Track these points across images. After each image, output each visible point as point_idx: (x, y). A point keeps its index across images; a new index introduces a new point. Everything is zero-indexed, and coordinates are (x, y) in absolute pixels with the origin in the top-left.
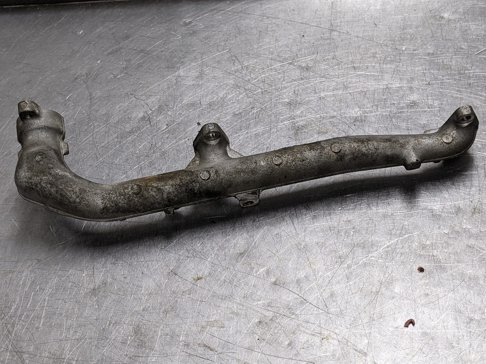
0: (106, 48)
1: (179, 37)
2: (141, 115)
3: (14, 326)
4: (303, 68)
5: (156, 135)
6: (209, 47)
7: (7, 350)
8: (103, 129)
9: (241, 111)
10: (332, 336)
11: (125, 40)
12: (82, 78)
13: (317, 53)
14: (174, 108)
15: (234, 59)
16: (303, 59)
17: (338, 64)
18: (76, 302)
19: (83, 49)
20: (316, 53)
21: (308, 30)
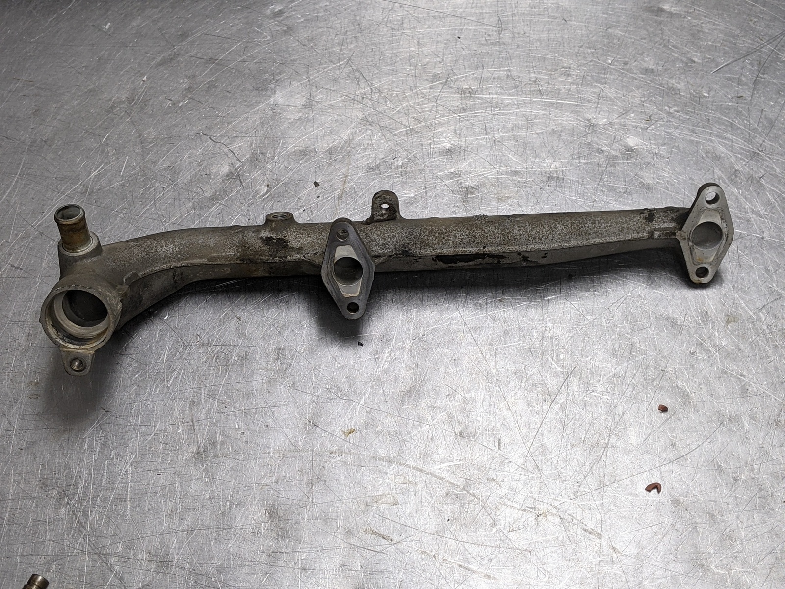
0: (152, 54)
1: (267, 37)
2: (225, 169)
3: (88, 515)
4: (463, 92)
5: (252, 204)
6: (317, 55)
7: (83, 551)
8: (170, 194)
9: (378, 163)
10: (551, 511)
11: (182, 41)
12: (121, 106)
13: (483, 66)
14: (276, 158)
15: (357, 76)
16: (463, 77)
17: (516, 87)
18: (174, 473)
19: (115, 55)
20: (482, 68)
21: (465, 28)
